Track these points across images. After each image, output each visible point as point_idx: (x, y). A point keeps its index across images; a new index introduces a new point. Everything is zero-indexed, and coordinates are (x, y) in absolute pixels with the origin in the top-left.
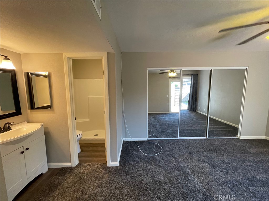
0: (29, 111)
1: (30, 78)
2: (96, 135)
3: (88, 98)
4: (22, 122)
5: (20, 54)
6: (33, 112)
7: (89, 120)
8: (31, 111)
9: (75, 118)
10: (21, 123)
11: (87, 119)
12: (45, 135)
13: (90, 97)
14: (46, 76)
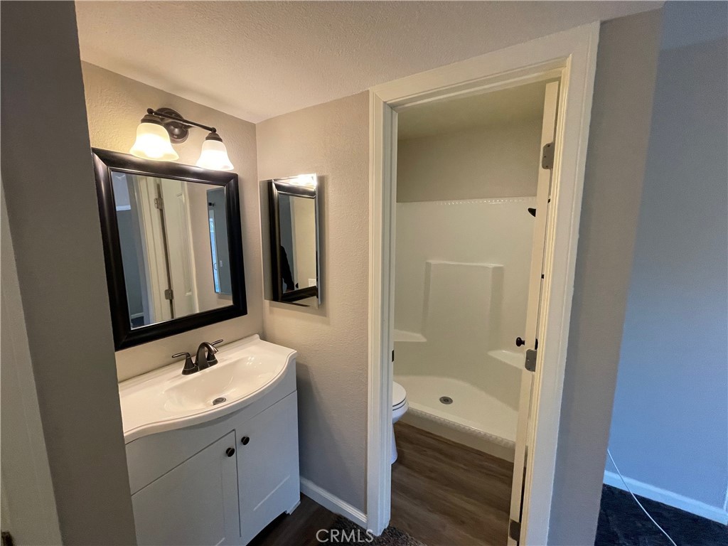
0: (267, 302)
1: (276, 201)
2: (446, 400)
3: (428, 265)
4: (248, 336)
5: (253, 126)
6: (276, 310)
7: (424, 340)
8: (270, 306)
9: (393, 352)
10: (245, 337)
11: (415, 335)
12: (297, 389)
13: (433, 262)
14: (312, 194)
